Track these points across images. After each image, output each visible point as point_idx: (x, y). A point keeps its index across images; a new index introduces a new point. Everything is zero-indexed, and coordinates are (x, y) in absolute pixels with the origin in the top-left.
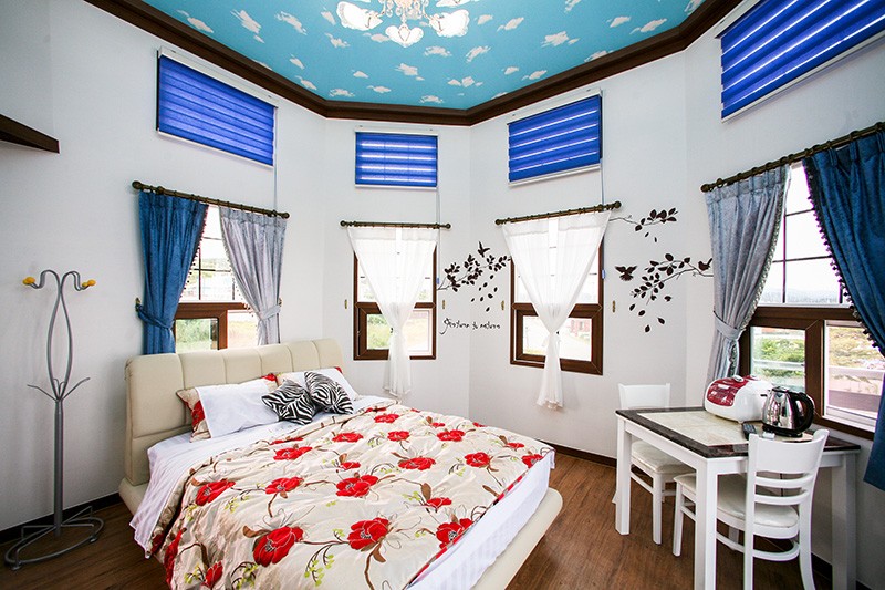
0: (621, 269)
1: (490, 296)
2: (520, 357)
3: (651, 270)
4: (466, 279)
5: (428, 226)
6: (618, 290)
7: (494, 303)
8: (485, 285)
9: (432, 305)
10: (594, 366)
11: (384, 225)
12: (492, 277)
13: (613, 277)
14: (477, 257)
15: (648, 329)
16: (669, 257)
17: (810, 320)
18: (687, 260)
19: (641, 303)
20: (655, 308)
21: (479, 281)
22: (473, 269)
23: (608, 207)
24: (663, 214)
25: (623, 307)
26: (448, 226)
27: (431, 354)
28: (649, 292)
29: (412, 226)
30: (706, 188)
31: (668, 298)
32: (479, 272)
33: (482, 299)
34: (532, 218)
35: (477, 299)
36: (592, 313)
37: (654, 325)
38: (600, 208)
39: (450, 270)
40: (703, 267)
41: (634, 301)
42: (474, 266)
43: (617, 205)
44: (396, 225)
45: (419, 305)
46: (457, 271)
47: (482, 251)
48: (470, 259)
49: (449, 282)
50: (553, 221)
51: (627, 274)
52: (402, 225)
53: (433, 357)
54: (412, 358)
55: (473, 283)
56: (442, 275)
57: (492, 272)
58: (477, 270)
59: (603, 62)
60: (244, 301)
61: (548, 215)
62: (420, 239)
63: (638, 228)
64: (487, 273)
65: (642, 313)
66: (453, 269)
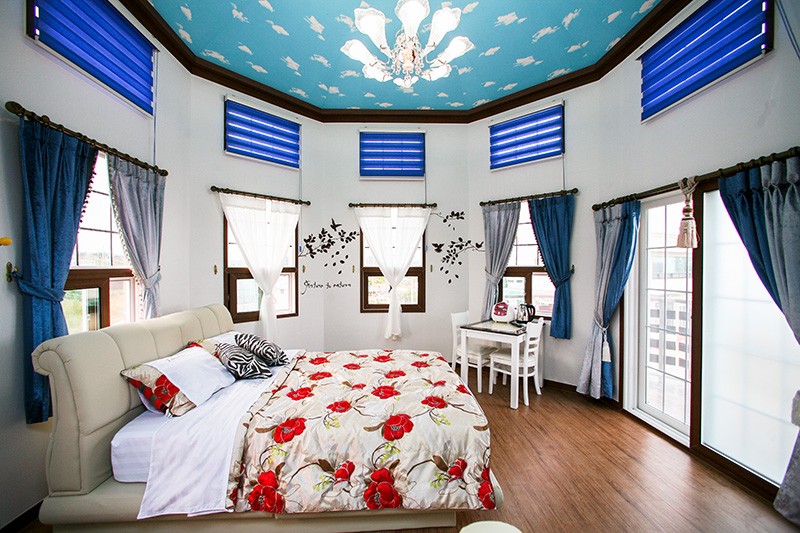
0: (435, 245)
1: (342, 262)
2: (366, 307)
3: (452, 247)
4: (320, 248)
5: (293, 201)
6: (433, 258)
7: (345, 268)
8: (338, 253)
9: (294, 270)
10: (420, 307)
11: (255, 195)
12: (343, 247)
13: (431, 250)
14: (330, 231)
15: (450, 281)
16: (461, 240)
17: (526, 273)
18: (469, 242)
19: (447, 266)
20: (454, 269)
21: (332, 250)
22: (327, 240)
23: (430, 205)
24: (458, 214)
25: (437, 269)
26: (308, 203)
27: (294, 312)
28: (451, 259)
29: (279, 199)
30: (482, 204)
31: (460, 263)
32: (331, 243)
33: (334, 264)
34: (379, 205)
35: (330, 265)
36: (418, 273)
37: (454, 279)
38: (424, 206)
39: (308, 240)
40: (478, 246)
41: (443, 265)
42: (327, 238)
43: (435, 205)
44: (265, 197)
45: (285, 270)
46: (313, 241)
47: (334, 227)
48: (324, 232)
49: (307, 250)
50: (394, 210)
51: (439, 248)
52: (272, 198)
53: (296, 314)
54: (278, 317)
55: (326, 251)
56: (302, 244)
57: (344, 243)
58: (329, 241)
59: (428, 113)
60: (131, 267)
61: (390, 205)
62: (287, 212)
63: (445, 221)
64: (338, 244)
65: (447, 272)
66: (310, 239)
